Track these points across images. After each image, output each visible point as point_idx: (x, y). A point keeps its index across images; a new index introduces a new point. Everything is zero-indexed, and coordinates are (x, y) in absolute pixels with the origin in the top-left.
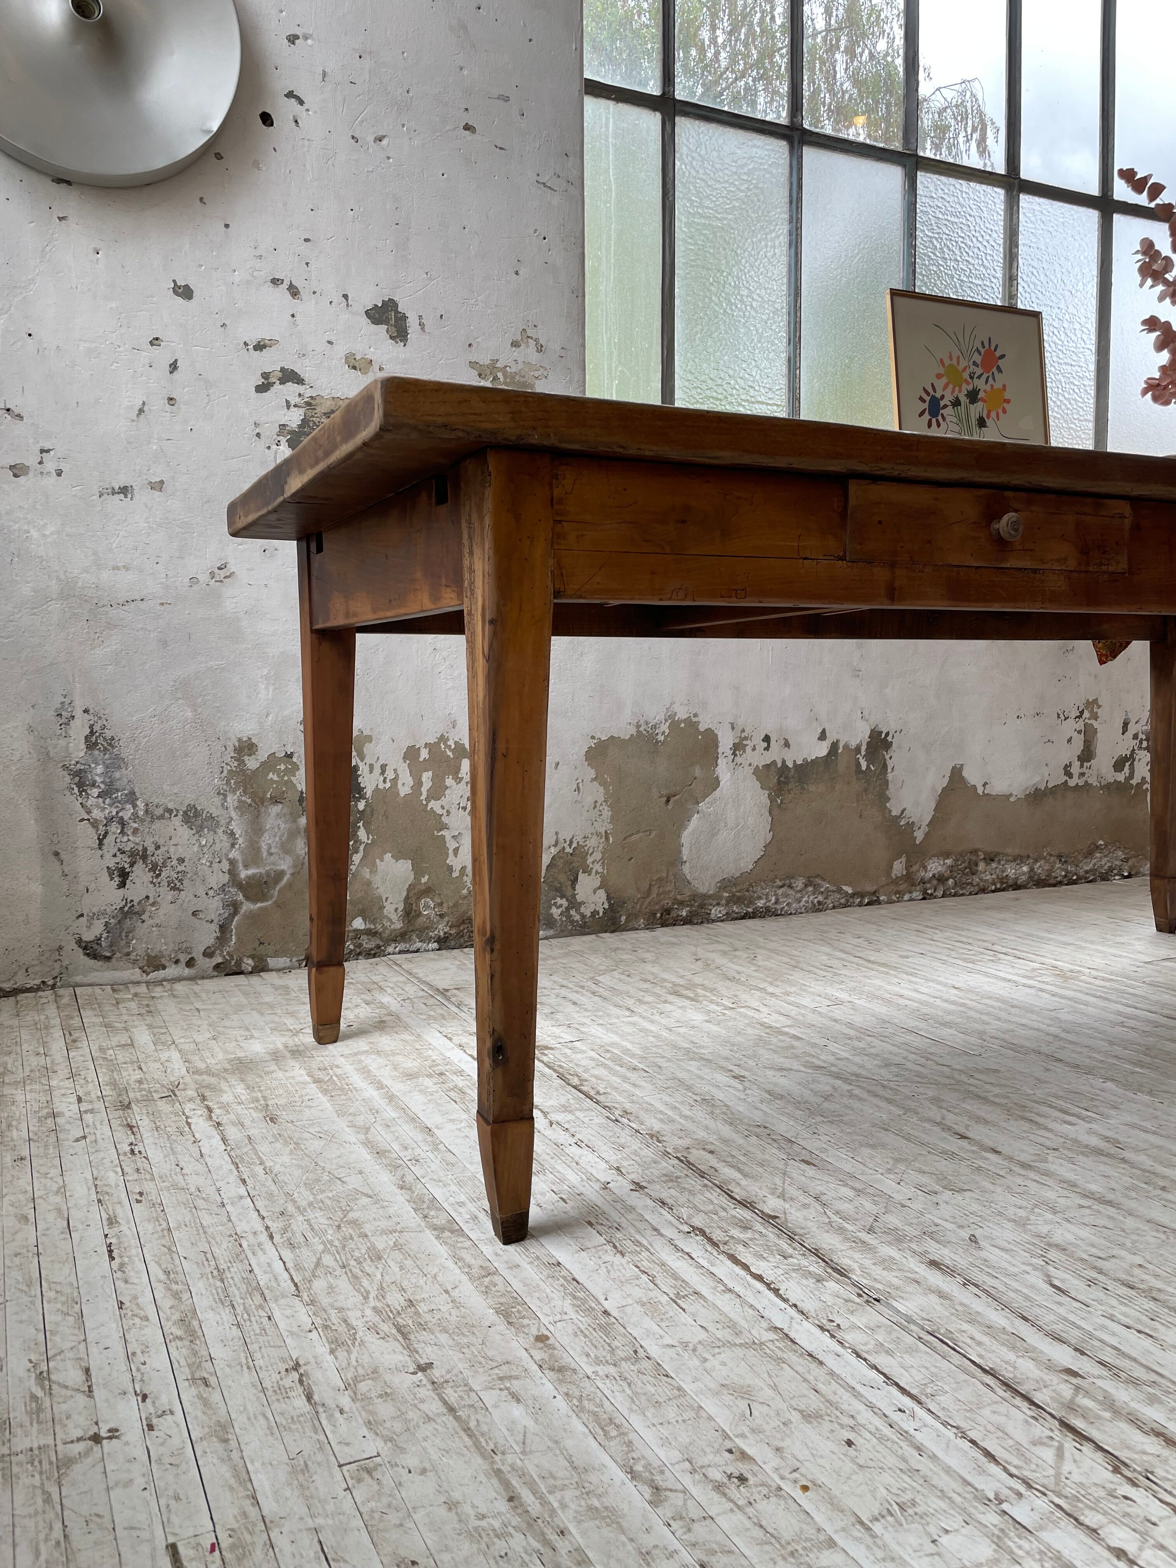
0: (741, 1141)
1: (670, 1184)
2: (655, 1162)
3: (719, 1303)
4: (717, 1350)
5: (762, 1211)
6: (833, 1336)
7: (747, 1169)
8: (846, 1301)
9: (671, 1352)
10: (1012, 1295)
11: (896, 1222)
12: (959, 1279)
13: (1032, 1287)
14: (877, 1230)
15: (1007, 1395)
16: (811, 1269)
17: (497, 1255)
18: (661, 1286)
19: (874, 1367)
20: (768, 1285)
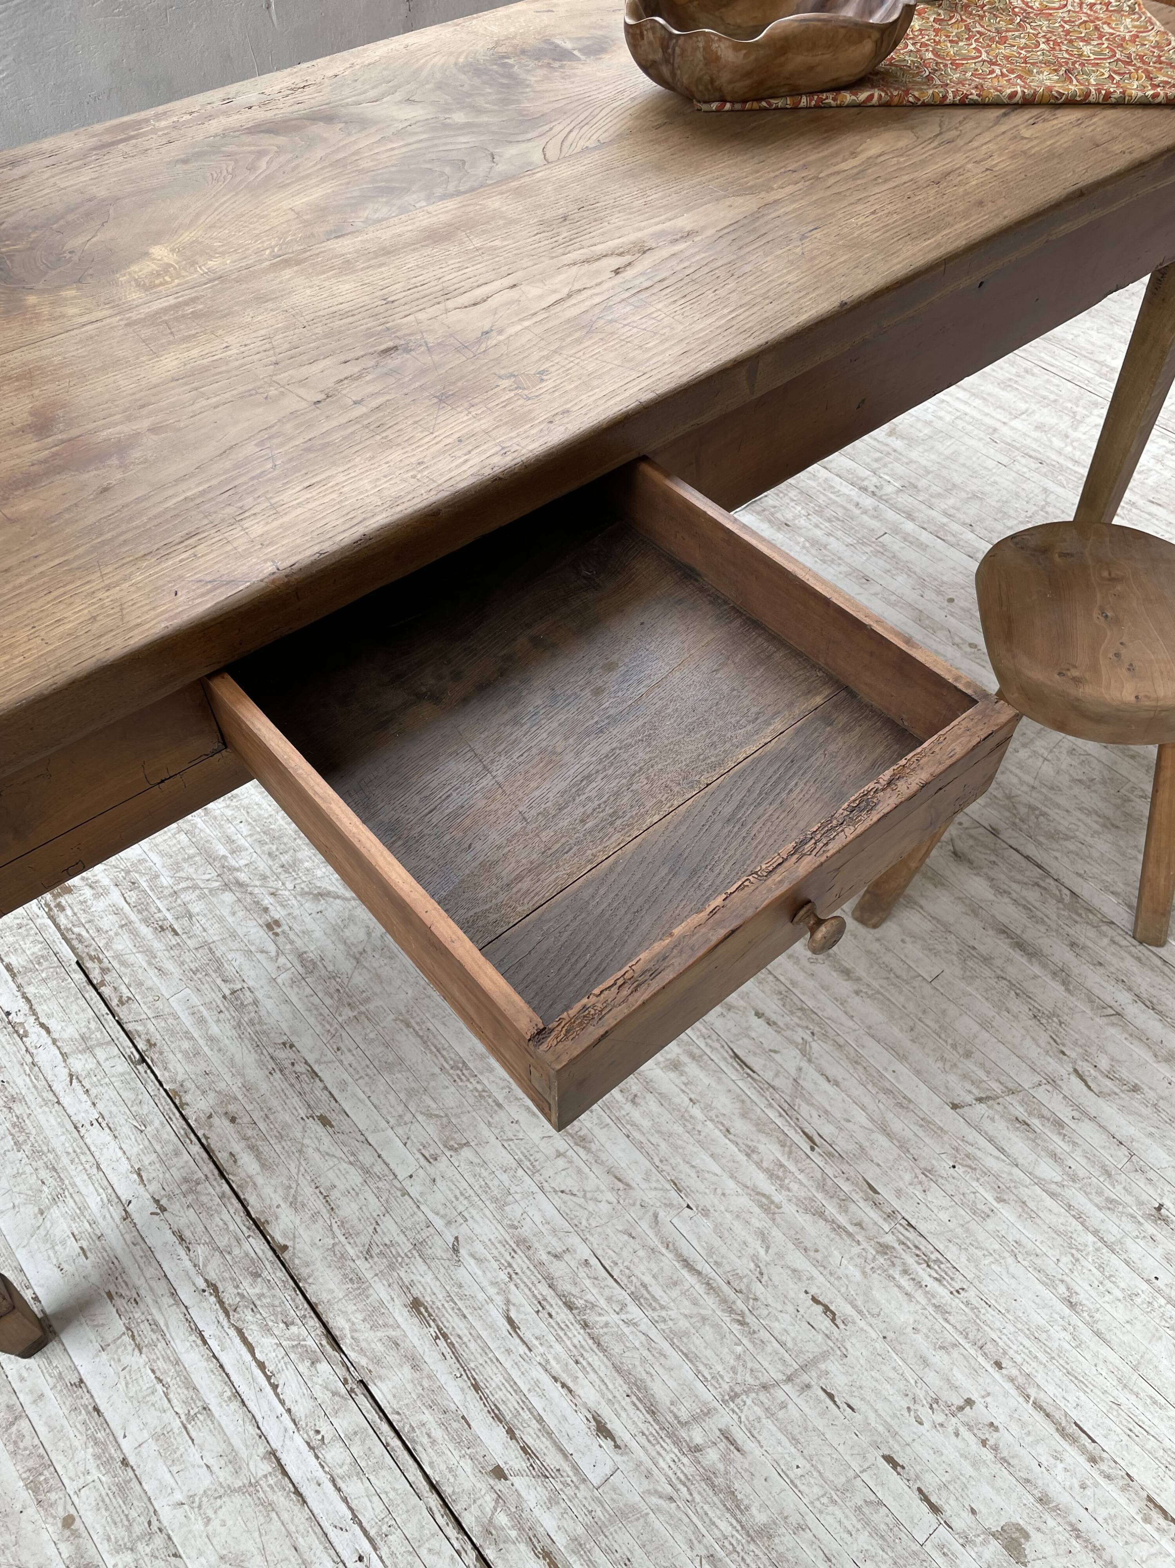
0: (264, 1087)
1: (191, 1198)
2: (177, 1154)
3: (224, 1421)
4: (219, 1501)
5: (273, 1238)
6: (317, 1457)
7: (265, 1149)
8: (334, 1394)
9: (180, 1512)
10: (472, 1346)
11: (394, 1229)
12: (433, 1330)
13: (491, 1327)
14: (375, 1250)
15: (442, 1521)
16: (310, 1342)
17: (22, 1379)
18: (175, 1402)
19: (345, 1500)
20: (268, 1378)
